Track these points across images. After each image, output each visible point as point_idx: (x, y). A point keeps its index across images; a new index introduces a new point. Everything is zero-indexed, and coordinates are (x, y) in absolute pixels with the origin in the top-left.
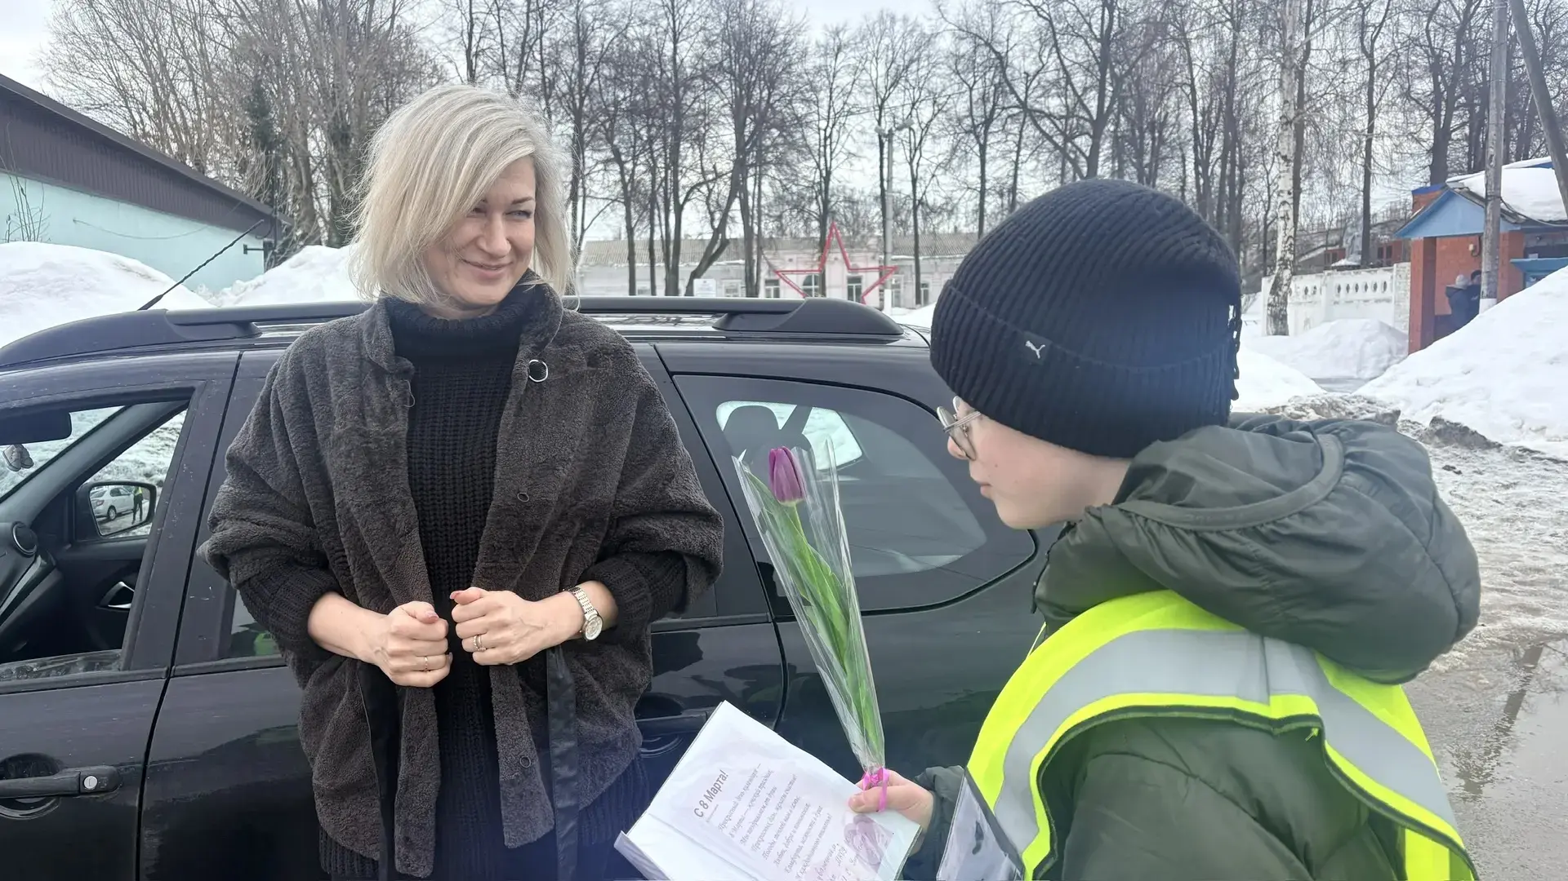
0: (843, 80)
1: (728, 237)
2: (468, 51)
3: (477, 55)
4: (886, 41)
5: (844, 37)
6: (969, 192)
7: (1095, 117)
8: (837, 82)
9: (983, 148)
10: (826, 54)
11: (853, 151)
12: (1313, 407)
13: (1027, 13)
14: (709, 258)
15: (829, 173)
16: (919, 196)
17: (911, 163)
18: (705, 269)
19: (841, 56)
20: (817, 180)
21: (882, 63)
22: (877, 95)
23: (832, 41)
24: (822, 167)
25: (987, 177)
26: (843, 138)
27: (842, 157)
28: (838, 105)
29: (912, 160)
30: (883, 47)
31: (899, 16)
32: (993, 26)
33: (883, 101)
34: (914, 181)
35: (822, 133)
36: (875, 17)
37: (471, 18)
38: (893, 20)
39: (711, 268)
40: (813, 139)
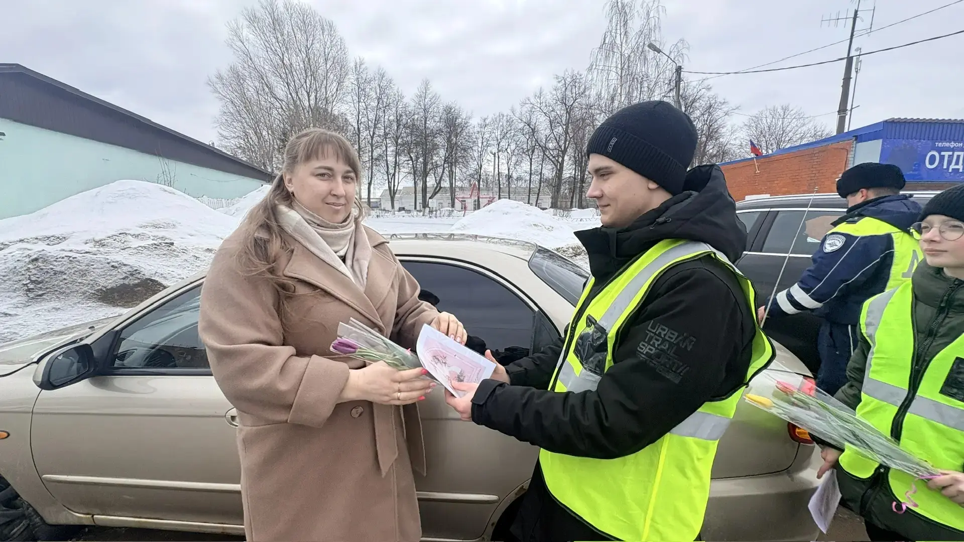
0: (486, 136)
1: (442, 186)
2: (358, 122)
3: (360, 124)
4: (501, 123)
5: (487, 122)
6: (526, 174)
7: (563, 150)
8: (485, 136)
9: (531, 159)
10: (481, 127)
11: (489, 159)
12: (572, 248)
13: (542, 114)
14: (435, 193)
15: (481, 166)
16: (510, 174)
17: (508, 164)
18: (434, 196)
19: (486, 128)
20: (477, 168)
21: (499, 131)
22: (497, 140)
23: (483, 123)
24: (479, 164)
25: (532, 169)
26: (486, 155)
27: (486, 161)
28: (485, 144)
29: (508, 162)
30: (500, 126)
31: (505, 115)
32: (530, 119)
33: (499, 143)
34: (509, 169)
35: (479, 153)
36: (498, 114)
37: (359, 111)
38: (503, 116)
39: (435, 196)
40: (476, 154)
